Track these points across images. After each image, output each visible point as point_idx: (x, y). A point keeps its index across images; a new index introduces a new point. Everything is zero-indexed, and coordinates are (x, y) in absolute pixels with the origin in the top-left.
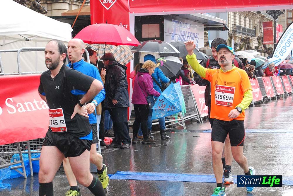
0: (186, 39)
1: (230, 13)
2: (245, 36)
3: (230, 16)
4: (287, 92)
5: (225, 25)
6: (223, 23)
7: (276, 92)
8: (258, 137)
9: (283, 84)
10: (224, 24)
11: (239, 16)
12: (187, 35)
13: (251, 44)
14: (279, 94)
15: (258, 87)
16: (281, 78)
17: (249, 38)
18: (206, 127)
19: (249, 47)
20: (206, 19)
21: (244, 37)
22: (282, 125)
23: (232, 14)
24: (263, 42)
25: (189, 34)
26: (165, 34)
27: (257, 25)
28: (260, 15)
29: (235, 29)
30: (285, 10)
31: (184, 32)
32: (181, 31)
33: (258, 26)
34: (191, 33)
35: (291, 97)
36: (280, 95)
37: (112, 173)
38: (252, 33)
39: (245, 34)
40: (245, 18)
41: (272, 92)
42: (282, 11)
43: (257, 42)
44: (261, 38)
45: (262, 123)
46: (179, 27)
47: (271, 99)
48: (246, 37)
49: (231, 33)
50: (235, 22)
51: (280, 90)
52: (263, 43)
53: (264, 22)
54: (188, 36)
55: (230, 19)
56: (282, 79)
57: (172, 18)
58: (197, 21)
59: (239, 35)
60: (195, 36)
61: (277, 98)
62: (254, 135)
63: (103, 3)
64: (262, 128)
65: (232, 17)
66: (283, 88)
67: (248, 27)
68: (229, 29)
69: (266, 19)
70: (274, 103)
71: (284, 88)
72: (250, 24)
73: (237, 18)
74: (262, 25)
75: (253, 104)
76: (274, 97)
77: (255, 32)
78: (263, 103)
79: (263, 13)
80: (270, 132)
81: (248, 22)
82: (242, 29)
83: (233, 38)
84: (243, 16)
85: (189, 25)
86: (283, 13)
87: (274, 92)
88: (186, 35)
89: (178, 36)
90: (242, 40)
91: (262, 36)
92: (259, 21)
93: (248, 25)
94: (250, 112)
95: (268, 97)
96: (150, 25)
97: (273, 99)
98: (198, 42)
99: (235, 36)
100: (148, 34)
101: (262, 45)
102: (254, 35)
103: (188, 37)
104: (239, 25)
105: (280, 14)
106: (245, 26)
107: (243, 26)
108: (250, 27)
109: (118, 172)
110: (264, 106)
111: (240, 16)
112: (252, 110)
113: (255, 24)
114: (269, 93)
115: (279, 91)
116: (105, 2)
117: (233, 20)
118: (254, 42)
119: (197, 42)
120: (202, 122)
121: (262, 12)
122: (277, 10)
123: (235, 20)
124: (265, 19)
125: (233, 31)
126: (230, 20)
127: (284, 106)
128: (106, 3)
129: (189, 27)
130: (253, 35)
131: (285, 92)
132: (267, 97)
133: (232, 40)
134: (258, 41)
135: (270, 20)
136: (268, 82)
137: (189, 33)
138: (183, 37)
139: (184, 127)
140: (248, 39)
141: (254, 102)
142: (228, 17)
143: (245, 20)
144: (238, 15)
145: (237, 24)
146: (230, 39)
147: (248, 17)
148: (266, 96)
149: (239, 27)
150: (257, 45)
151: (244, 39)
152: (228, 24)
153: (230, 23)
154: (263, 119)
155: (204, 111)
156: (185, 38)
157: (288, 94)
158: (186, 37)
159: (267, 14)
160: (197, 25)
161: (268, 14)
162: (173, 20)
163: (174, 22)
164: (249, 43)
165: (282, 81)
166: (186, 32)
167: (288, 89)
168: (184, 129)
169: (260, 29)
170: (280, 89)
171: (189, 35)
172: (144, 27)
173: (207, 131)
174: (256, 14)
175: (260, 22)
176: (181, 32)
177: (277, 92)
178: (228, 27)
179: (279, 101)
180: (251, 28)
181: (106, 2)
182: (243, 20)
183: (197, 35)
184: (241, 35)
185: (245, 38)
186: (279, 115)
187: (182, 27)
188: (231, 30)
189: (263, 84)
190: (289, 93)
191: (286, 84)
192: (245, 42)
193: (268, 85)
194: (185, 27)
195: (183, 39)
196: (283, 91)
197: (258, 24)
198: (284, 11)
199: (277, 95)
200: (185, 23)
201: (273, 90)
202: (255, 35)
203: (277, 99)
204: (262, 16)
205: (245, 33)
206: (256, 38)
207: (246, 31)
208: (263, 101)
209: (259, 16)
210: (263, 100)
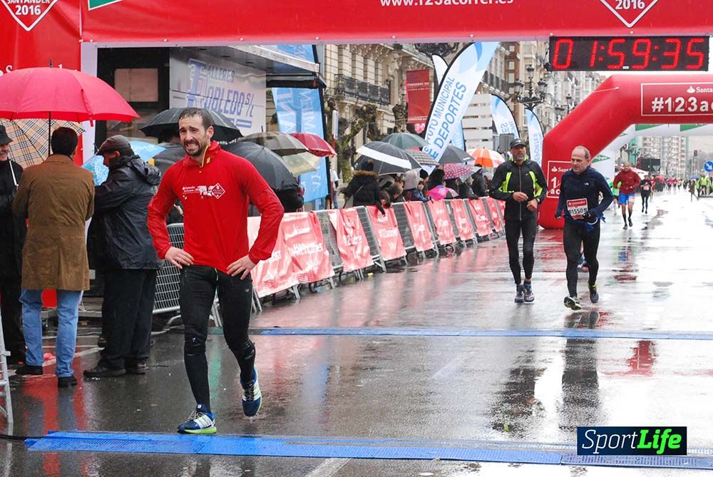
0: (222, 107)
1: (328, 47)
2: (364, 102)
3: (328, 55)
4: (463, 239)
5: (318, 75)
6: (312, 70)
7: (437, 239)
8: (394, 346)
9: (452, 218)
10: (314, 74)
11: (350, 55)
12: (225, 98)
13: (379, 122)
14: (443, 243)
15: (395, 226)
16: (448, 205)
17: (375, 108)
18: (268, 322)
19: (374, 130)
20: (273, 59)
21: (362, 104)
22: (449, 318)
23: (334, 48)
24: (406, 117)
25: (230, 94)
26: (172, 94)
27: (393, 76)
28: (399, 54)
29: (341, 86)
30: (458, 43)
31: (218, 89)
32: (211, 88)
33: (396, 80)
34: (236, 93)
35: (471, 251)
36: (447, 245)
37: (36, 436)
38: (382, 96)
39: (364, 98)
40: (365, 58)
41: (426, 238)
42: (452, 46)
43: (393, 119)
44: (402, 109)
45: (404, 312)
46: (205, 78)
47: (424, 256)
48: (366, 106)
49: (332, 94)
50: (340, 69)
51: (447, 233)
52: (407, 121)
53: (410, 70)
54: (229, 101)
55: (328, 60)
56: (450, 206)
57: (188, 55)
58: (249, 63)
59: (349, 101)
60: (246, 99)
61: (438, 252)
62: (385, 340)
63: (17, 13)
64: (403, 325)
65: (335, 56)
66: (452, 229)
67: (371, 81)
68: (328, 84)
69: (414, 64)
70: (431, 263)
71: (456, 230)
72: (376, 75)
73: (347, 59)
74: (405, 77)
75: (383, 266)
76: (431, 250)
77: (388, 93)
78: (405, 264)
79: (408, 48)
80: (420, 333)
81: (371, 69)
82: (357, 87)
83: (336, 107)
84: (360, 54)
85: (230, 73)
86: (455, 49)
87: (432, 239)
88: (222, 97)
89: (203, 100)
90: (358, 111)
91: (405, 104)
92: (398, 68)
93: (371, 76)
94: (375, 287)
95: (419, 250)
96: (135, 70)
97: (430, 254)
98: (251, 116)
99: (341, 101)
100: (130, 93)
101: (405, 126)
102: (386, 101)
103: (228, 103)
104: (350, 75)
105: (448, 52)
106: (365, 78)
107: (360, 78)
108: (376, 82)
109: (52, 432)
110: (411, 271)
111: (353, 54)
112: (381, 280)
113: (389, 75)
114: (419, 241)
115: (444, 237)
116: (21, 11)
117: (335, 64)
118: (385, 117)
119: (249, 115)
120: (261, 309)
121: (404, 46)
122: (440, 44)
123: (340, 62)
124: (412, 62)
125: (337, 90)
126: (328, 63)
127: (456, 272)
128: (24, 13)
129: (230, 78)
130: (383, 99)
131: (458, 239)
132: (415, 249)
133: (334, 112)
134: (395, 115)
135: (424, 65)
136: (417, 215)
137: (230, 91)
138: (216, 102)
139: (216, 322)
140: (371, 110)
141: (385, 262)
142: (326, 57)
143: (365, 65)
144: (348, 52)
145: (347, 73)
146: (329, 109)
147: (372, 58)
148: (413, 247)
149: (351, 82)
150: (392, 126)
151: (362, 109)
152: (325, 72)
153: (328, 70)
154: (405, 302)
155: (266, 282)
156: (220, 105)
157: (465, 244)
158: (223, 102)
159: (417, 51)
160: (248, 75)
161: (421, 51)
162: (191, 59)
163: (193, 65)
164: (374, 119)
165: (450, 213)
166: (223, 90)
167: (466, 231)
168: (217, 325)
169: (401, 86)
170: (445, 232)
171: (231, 98)
172: (120, 74)
173: (273, 332)
174: (391, 50)
175: (400, 71)
176: (211, 91)
177: (439, 239)
178: (325, 79)
179: (443, 260)
180: (380, 84)
181: (25, 11)
182: (360, 65)
183: (250, 98)
184: (355, 100)
185: (365, 108)
186: (444, 293)
187: (212, 78)
188: (330, 88)
189: (406, 219)
190: (466, 241)
191: (459, 218)
192: (364, 117)
193: (418, 219)
194: (221, 77)
195: (214, 107)
196: (452, 236)
197: (396, 75)
198: (457, 45)
199: (439, 246)
200: (221, 69)
201: (431, 234)
202: (388, 101)
203: (440, 255)
204: (405, 55)
205: (365, 95)
206: (391, 107)
207: (368, 90)
208: (405, 259)
209: (397, 56)
210: (406, 256)
